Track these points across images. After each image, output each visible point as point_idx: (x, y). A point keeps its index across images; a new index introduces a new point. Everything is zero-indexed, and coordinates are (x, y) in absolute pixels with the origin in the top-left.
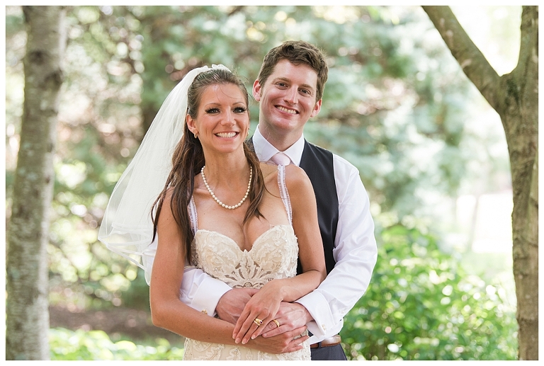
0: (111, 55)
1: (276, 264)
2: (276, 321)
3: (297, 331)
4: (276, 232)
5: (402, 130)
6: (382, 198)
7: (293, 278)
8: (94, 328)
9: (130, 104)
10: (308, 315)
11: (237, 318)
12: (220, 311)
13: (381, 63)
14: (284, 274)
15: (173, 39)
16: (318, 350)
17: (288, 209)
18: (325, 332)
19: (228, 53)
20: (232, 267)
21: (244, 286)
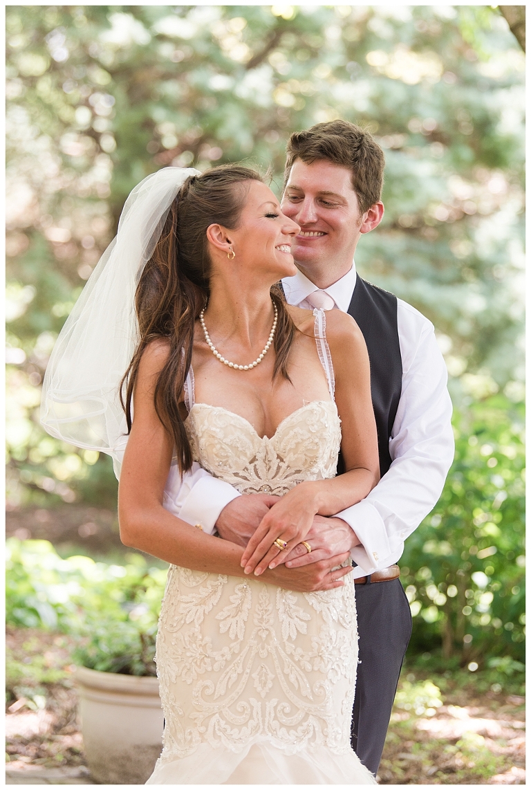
0: (66, 125)
1: (309, 460)
2: (307, 544)
3: (335, 560)
4: (312, 411)
5: (501, 248)
6: (470, 349)
7: (331, 480)
8: (34, 535)
9: (93, 198)
10: (353, 537)
11: (247, 539)
12: (222, 528)
13: (472, 145)
14: (319, 474)
15: (164, 102)
16: (366, 587)
17: (329, 377)
18: (376, 563)
19: (245, 125)
20: (245, 461)
21: (260, 490)
